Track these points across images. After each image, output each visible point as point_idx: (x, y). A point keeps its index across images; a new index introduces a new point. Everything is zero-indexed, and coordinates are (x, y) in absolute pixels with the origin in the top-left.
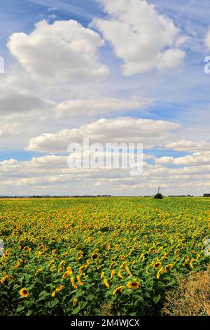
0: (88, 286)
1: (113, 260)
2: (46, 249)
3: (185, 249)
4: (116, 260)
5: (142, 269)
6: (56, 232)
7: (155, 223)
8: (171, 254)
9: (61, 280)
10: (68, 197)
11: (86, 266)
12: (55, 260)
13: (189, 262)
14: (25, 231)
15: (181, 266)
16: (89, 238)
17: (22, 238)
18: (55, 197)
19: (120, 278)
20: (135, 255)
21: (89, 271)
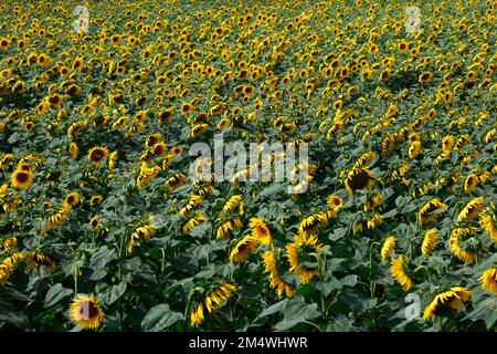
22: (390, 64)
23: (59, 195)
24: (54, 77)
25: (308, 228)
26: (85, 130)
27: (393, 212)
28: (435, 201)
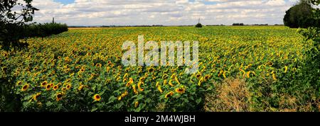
0: (146, 92)
1: (165, 73)
2: (113, 65)
3: (220, 64)
4: (167, 73)
5: (186, 79)
8: (209, 67)
9: (125, 88)
10: (130, 26)
11: (144, 78)
12: (121, 73)
13: (223, 73)
14: (97, 52)
15: (217, 76)
17: (95, 57)
18: (119, 27)
19: (170, 86)
20: (181, 69)
21: (147, 81)
23: (90, 73)
24: (89, 49)
25: (141, 80)
26: (95, 60)
27: (157, 76)
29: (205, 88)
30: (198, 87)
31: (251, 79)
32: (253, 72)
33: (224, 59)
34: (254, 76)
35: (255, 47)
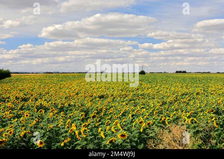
0: (89, 138)
1: (108, 119)
2: (56, 112)
3: (162, 111)
4: (110, 119)
5: (129, 126)
6: (64, 99)
7: (140, 92)
8: (151, 114)
9: (68, 134)
10: (73, 73)
11: (87, 124)
12: (63, 119)
13: (165, 120)
14: (40, 98)
15: (159, 123)
16: (90, 103)
17: (38, 103)
18: (63, 73)
19: (113, 132)
20: (125, 115)
21: (90, 127)
22: (99, 94)
23: (33, 119)
24: (32, 95)
25: (84, 126)
26: (38, 106)
27: (100, 123)
28: (109, 121)
29: (147, 134)
30: (140, 133)
31: (193, 125)
32: (195, 119)
33: (166, 106)
34: (196, 122)
35: (198, 94)
